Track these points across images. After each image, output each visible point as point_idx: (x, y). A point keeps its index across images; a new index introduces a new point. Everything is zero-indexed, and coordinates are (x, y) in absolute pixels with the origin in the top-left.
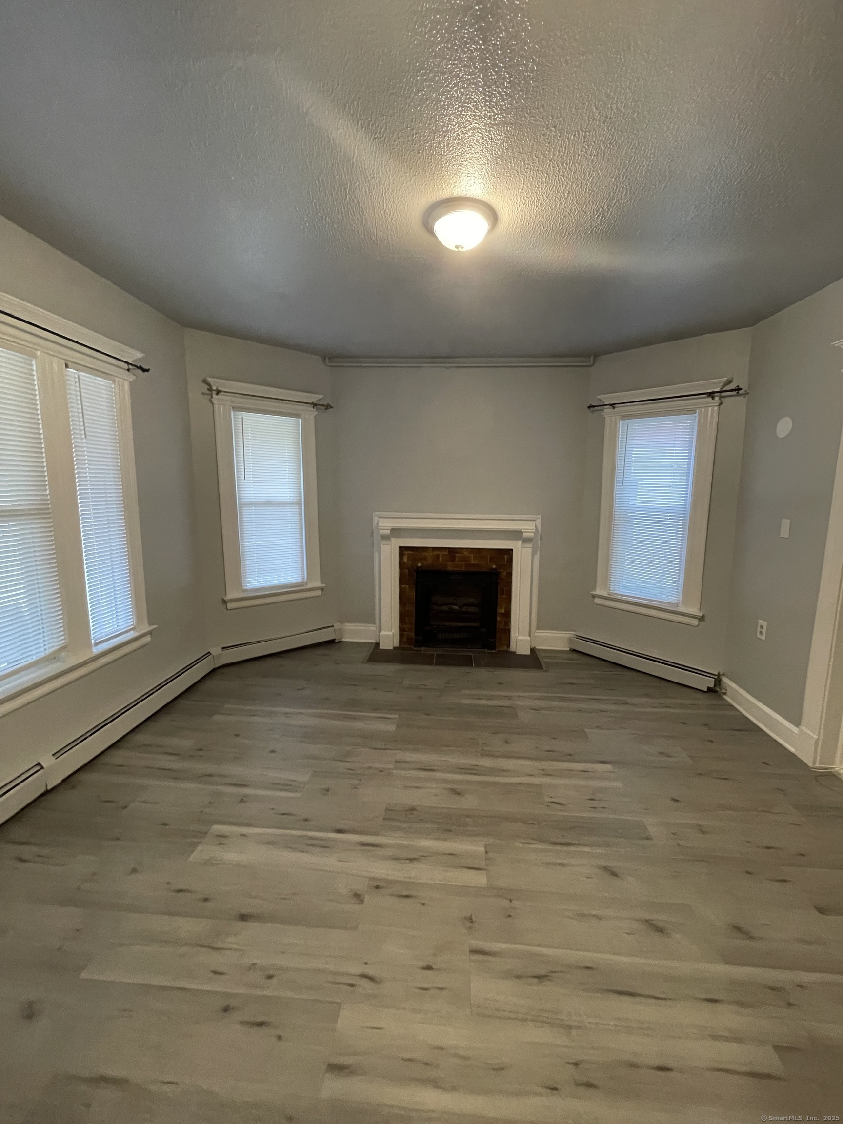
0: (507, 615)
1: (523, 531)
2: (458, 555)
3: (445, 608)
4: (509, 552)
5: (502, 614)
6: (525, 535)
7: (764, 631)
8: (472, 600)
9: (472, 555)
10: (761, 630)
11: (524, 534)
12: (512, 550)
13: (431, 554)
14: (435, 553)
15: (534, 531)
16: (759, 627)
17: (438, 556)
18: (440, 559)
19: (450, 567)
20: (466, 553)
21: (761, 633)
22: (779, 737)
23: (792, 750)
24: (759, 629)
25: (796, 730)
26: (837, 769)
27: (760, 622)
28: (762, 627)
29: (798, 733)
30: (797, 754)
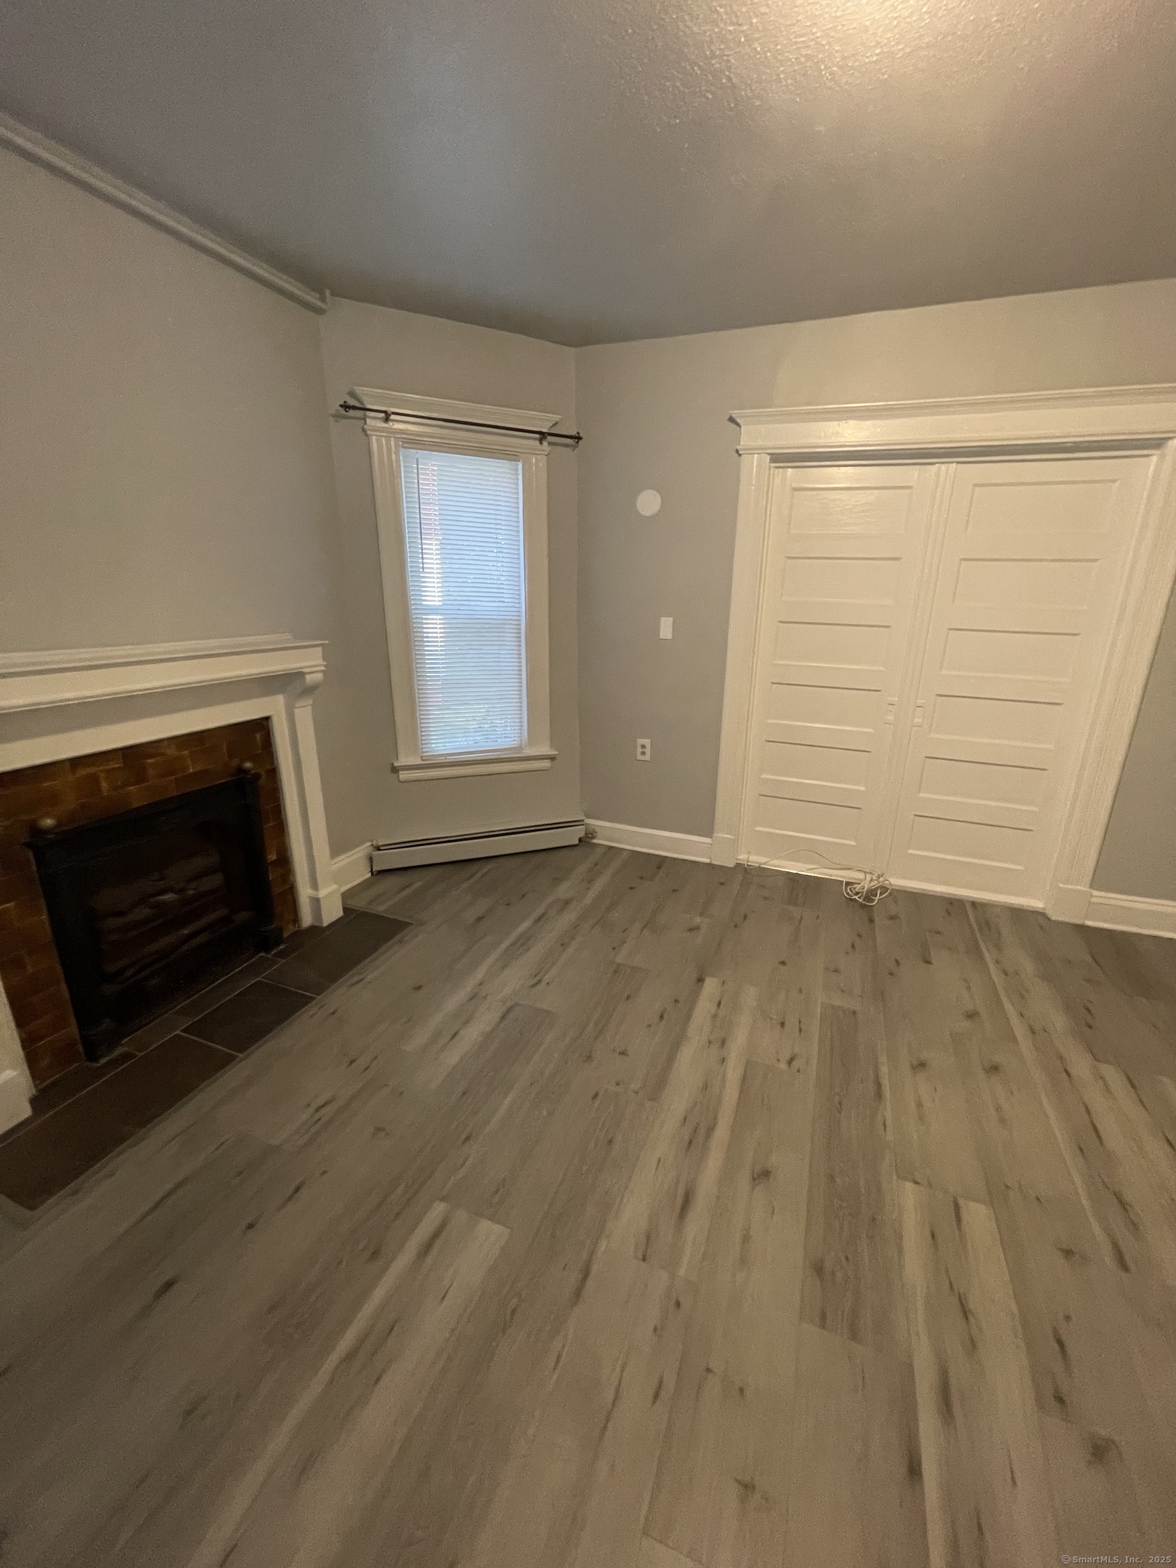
0: (285, 860)
1: (304, 670)
2: (149, 761)
3: (144, 911)
4: (262, 726)
5: (273, 862)
6: (309, 679)
7: (648, 751)
8: (200, 862)
9: (186, 752)
10: (644, 750)
11: (308, 677)
12: (267, 719)
13: (71, 778)
14: (82, 772)
15: (323, 668)
16: (639, 747)
17: (94, 779)
18: (104, 785)
19: (137, 797)
20: (171, 751)
21: (643, 753)
22: (687, 855)
23: (707, 861)
24: (639, 750)
25: (708, 840)
26: (743, 857)
27: (640, 741)
28: (643, 746)
29: (711, 842)
30: (714, 863)
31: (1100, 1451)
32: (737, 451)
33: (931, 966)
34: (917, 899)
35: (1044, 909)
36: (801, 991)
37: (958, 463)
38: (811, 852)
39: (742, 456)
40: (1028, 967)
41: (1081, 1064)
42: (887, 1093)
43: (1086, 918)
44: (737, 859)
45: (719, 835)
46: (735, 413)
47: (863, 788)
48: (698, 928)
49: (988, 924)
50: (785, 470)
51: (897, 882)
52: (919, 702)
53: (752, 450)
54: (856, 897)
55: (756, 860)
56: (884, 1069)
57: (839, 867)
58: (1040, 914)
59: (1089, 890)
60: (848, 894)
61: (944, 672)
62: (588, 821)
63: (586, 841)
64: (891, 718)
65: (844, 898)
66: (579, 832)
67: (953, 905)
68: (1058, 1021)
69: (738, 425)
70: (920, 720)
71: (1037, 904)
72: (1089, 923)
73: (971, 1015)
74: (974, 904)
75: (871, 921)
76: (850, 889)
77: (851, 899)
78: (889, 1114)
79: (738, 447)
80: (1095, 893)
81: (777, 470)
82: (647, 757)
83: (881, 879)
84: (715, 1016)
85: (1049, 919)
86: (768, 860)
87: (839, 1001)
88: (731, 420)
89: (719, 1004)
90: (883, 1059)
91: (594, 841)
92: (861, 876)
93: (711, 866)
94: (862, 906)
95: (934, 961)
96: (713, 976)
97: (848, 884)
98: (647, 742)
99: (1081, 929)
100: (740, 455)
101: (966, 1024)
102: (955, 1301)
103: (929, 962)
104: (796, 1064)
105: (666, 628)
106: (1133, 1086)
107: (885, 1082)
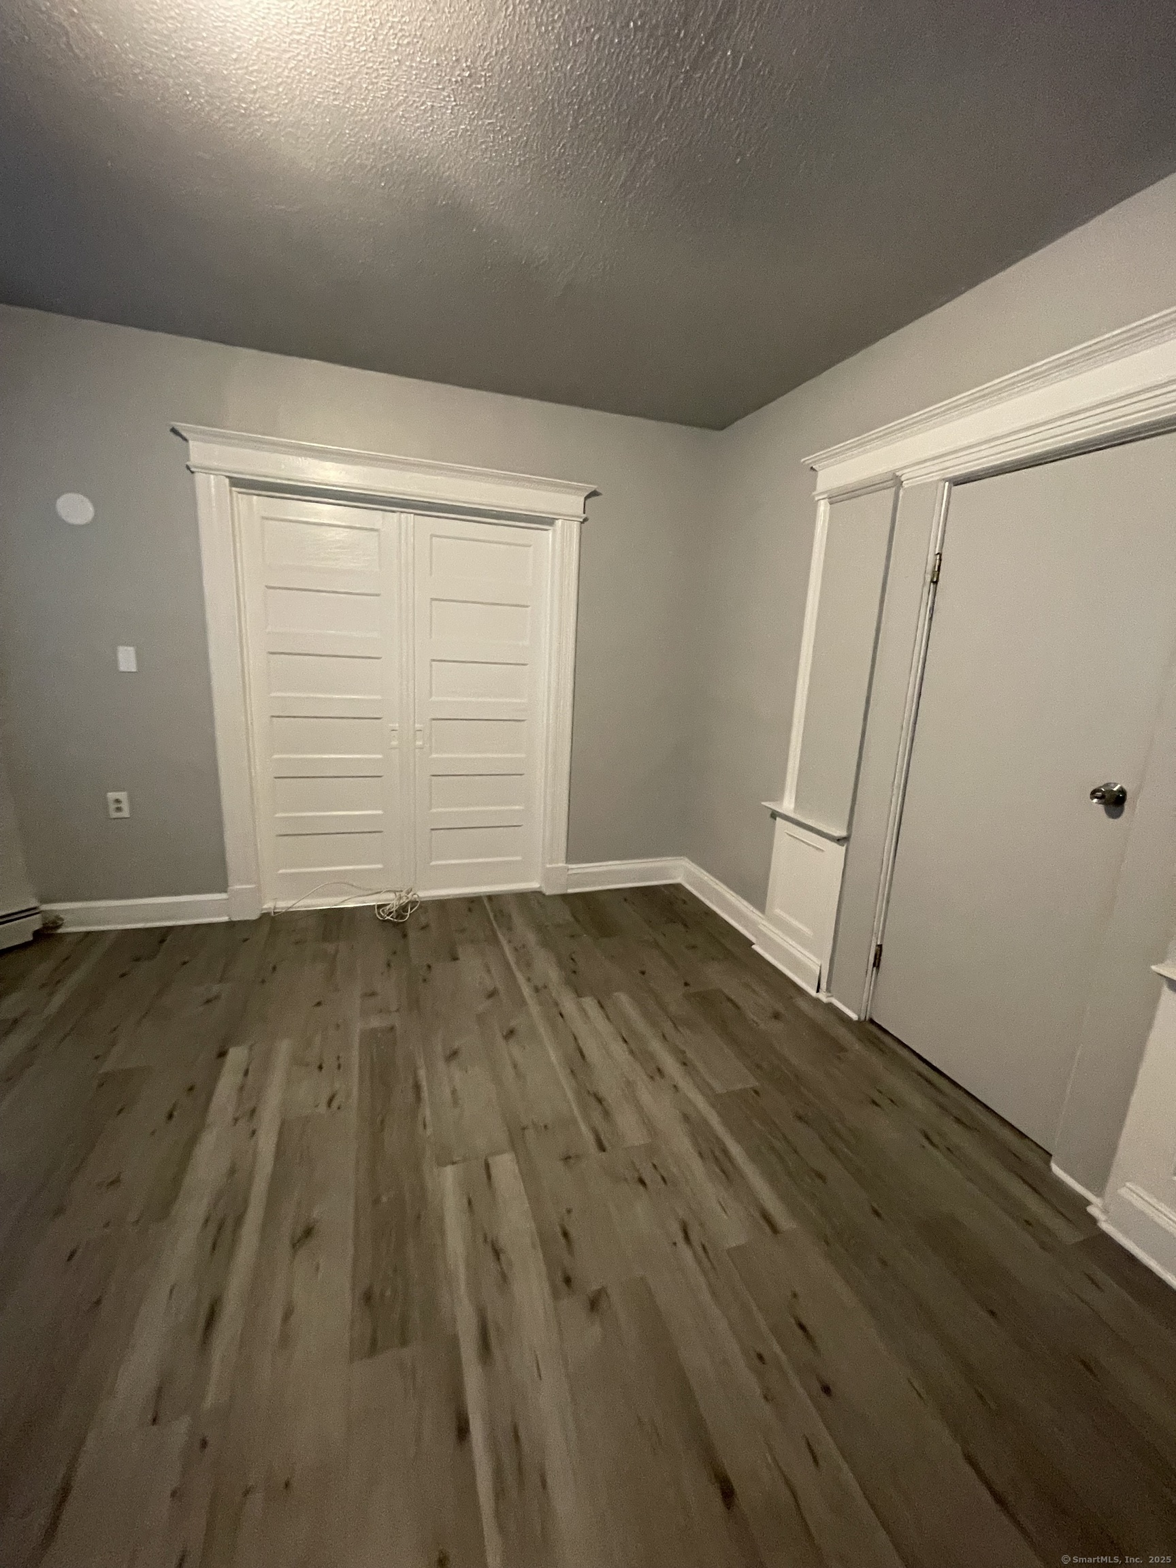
7: (125, 806)
10: (119, 805)
16: (111, 802)
21: (119, 809)
22: (197, 918)
23: (225, 919)
24: (113, 806)
25: (224, 896)
26: (268, 906)
27: (112, 795)
28: (118, 801)
29: (227, 897)
30: (234, 919)
31: (594, 1304)
32: (188, 468)
33: (457, 961)
34: (442, 905)
35: (540, 887)
36: (338, 1026)
37: (415, 514)
38: (342, 882)
39: (196, 474)
40: (531, 938)
41: (568, 1004)
42: (425, 1094)
43: (568, 887)
44: (262, 910)
45: (236, 887)
46: (179, 425)
47: (380, 812)
48: (217, 997)
49: (501, 911)
50: (250, 496)
51: (424, 894)
52: (418, 726)
53: (208, 470)
54: (389, 918)
55: (283, 905)
56: (422, 1073)
57: (370, 892)
58: (538, 894)
59: (565, 865)
60: (382, 917)
61: (434, 698)
62: (45, 907)
63: (47, 934)
64: (395, 743)
65: (378, 921)
66: (35, 923)
67: (473, 902)
68: (553, 975)
69: (185, 440)
70: (421, 743)
71: (534, 885)
72: (570, 891)
73: (492, 994)
74: (491, 897)
75: (405, 936)
76: (383, 911)
77: (384, 921)
78: (428, 1112)
79: (188, 463)
80: (570, 866)
81: (240, 495)
82: (126, 813)
83: (410, 895)
84: (242, 1088)
85: (544, 895)
86: (294, 902)
87: (376, 1022)
88: (174, 431)
89: (246, 1073)
90: (421, 1062)
91: (60, 931)
92: (392, 896)
93: (231, 925)
94: (395, 925)
95: (460, 956)
96: (237, 1044)
97: (379, 907)
98: (122, 796)
99: (565, 897)
100: (192, 472)
101: (489, 1003)
102: (489, 1248)
103: (455, 959)
104: (335, 1104)
105: (127, 659)
106: (602, 1007)
107: (424, 1083)
